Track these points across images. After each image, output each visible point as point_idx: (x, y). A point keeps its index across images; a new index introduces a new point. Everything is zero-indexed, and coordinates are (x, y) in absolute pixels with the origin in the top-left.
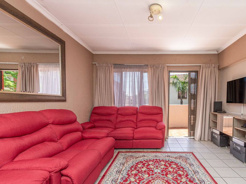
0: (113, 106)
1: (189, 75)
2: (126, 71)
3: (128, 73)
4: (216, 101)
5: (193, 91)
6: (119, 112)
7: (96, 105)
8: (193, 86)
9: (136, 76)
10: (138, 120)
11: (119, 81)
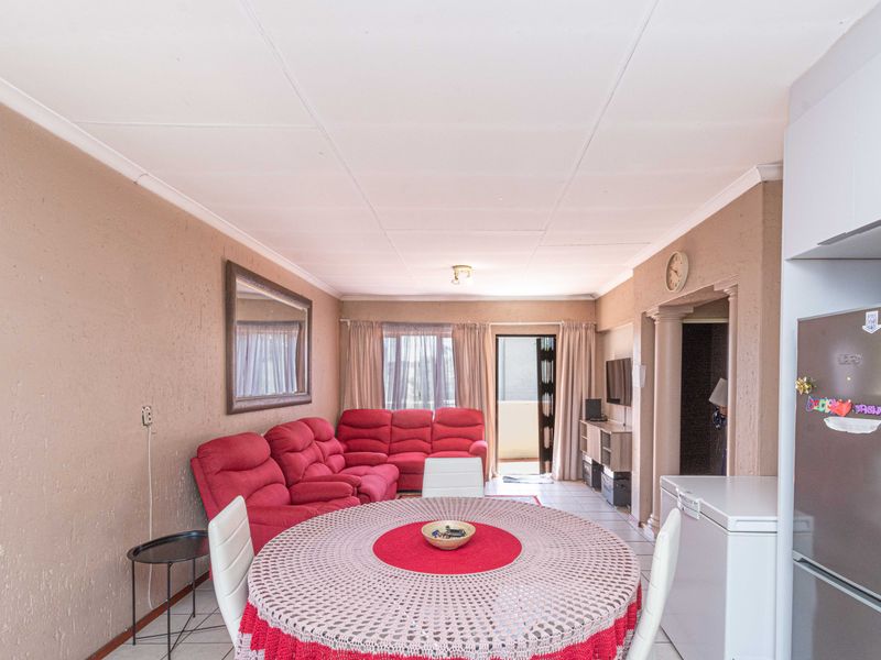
0: (381, 408)
1: (539, 342)
2: (409, 335)
3: (412, 338)
4: (593, 397)
5: (546, 379)
6: (396, 422)
7: (347, 407)
8: (545, 364)
9: (428, 344)
10: (434, 438)
11: (394, 360)
